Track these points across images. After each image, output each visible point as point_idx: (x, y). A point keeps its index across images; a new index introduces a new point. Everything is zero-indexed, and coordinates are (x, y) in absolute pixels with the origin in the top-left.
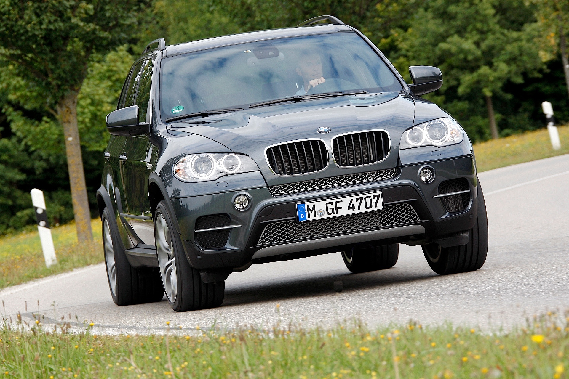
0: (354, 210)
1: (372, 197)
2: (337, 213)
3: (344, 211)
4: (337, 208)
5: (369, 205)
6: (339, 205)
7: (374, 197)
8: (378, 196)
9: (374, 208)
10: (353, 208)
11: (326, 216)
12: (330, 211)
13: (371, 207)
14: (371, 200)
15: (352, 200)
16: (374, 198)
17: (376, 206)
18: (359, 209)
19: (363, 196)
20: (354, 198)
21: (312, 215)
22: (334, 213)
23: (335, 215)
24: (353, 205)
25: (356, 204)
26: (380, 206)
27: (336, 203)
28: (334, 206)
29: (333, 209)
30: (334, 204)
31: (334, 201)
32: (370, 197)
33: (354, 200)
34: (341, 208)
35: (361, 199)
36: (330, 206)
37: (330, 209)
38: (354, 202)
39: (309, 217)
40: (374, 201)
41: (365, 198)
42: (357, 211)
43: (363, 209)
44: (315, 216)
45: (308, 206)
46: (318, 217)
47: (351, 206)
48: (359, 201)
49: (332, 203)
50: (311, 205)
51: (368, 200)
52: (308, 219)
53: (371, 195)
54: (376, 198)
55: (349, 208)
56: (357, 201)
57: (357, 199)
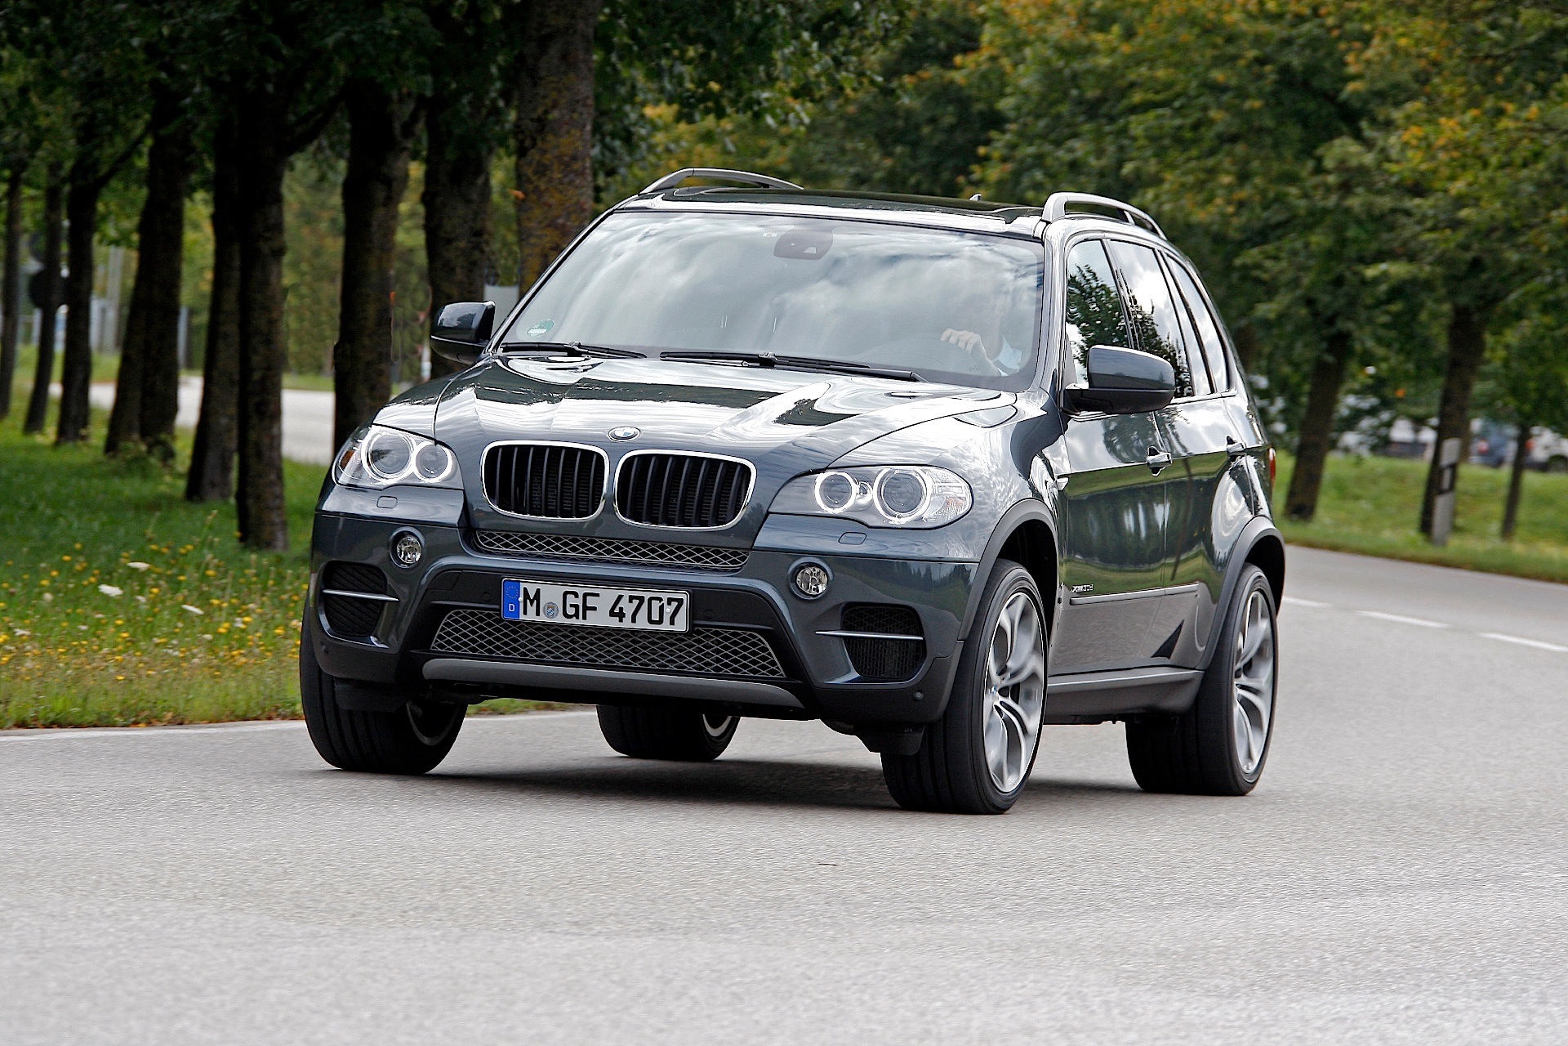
0: (621, 621)
1: (665, 602)
2: (584, 618)
3: (600, 618)
4: (586, 608)
5: (655, 617)
6: (591, 601)
7: (670, 601)
8: (680, 601)
9: (665, 627)
10: (621, 615)
11: (560, 619)
12: (571, 611)
13: (660, 622)
14: (661, 608)
15: (620, 597)
16: (669, 604)
17: (672, 623)
18: (634, 620)
19: (647, 595)
20: (626, 593)
21: (532, 609)
22: (578, 618)
23: (580, 622)
24: (621, 609)
25: (629, 608)
26: (681, 625)
27: (585, 595)
28: (579, 602)
29: (576, 607)
30: (581, 597)
31: (581, 591)
32: (660, 599)
33: (625, 600)
34: (594, 609)
35: (641, 599)
36: (571, 599)
37: (571, 606)
38: (623, 603)
39: (525, 613)
40: (669, 610)
41: (651, 599)
42: (627, 624)
43: (642, 623)
44: (538, 614)
45: (525, 589)
46: (542, 618)
47: (617, 610)
48: (636, 602)
49: (576, 595)
50: (532, 588)
51: (656, 605)
52: (522, 617)
53: (665, 596)
54: (674, 604)
55: (612, 614)
56: (631, 601)
57: (631, 599)
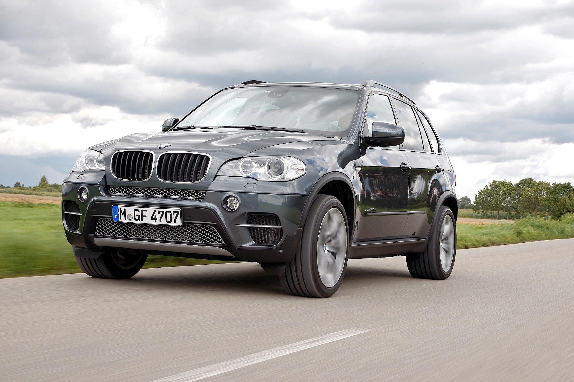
0: (156, 221)
1: (172, 213)
2: (142, 220)
3: (148, 221)
4: (142, 216)
5: (169, 219)
6: (144, 213)
7: (174, 213)
8: (178, 213)
9: (173, 223)
10: (155, 219)
11: (133, 221)
12: (137, 218)
13: (170, 221)
14: (171, 215)
15: (155, 211)
16: (174, 214)
17: (175, 222)
18: (160, 221)
19: (165, 210)
20: (157, 210)
21: (123, 217)
22: (140, 220)
23: (141, 222)
24: (155, 216)
25: (158, 216)
26: (179, 222)
27: (142, 211)
28: (140, 214)
29: (139, 216)
31: (140, 209)
32: (170, 212)
33: (157, 212)
34: (145, 216)
35: (163, 212)
36: (137, 213)
37: (137, 215)
38: (156, 214)
39: (121, 219)
40: (174, 216)
41: (166, 212)
42: (158, 222)
43: (164, 222)
44: (125, 219)
45: (120, 209)
46: (127, 221)
47: (154, 217)
48: (161, 213)
49: (139, 211)
50: (123, 208)
51: (168, 214)
52: (120, 221)
53: (172, 211)
54: (176, 214)
55: (152, 218)
56: (159, 213)
57: (159, 212)
